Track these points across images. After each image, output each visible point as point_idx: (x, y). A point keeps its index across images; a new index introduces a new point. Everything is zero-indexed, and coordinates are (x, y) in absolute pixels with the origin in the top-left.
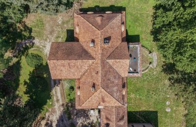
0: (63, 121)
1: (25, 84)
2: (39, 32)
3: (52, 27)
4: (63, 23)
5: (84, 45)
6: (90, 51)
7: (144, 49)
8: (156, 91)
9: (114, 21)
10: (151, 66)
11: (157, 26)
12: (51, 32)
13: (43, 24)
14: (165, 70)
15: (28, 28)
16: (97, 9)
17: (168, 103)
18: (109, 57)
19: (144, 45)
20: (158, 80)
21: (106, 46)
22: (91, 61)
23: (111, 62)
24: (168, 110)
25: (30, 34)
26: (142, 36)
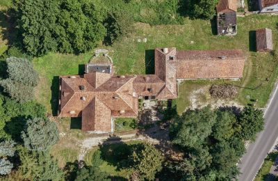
0: (155, 133)
1: (119, 170)
2: (72, 154)
3: (68, 142)
4: (65, 131)
5: (85, 106)
6: (89, 101)
7: (92, 60)
8: (129, 51)
9: (68, 83)
10: (106, 55)
11: (72, 51)
12: (73, 142)
13: (65, 150)
14: (110, 44)
15: (66, 166)
16: (54, 101)
17: (139, 41)
18: (94, 86)
19: (88, 60)
20: (119, 49)
21: (86, 88)
22: (96, 100)
23: (97, 86)
24: (145, 40)
25: (72, 164)
26: (81, 62)
